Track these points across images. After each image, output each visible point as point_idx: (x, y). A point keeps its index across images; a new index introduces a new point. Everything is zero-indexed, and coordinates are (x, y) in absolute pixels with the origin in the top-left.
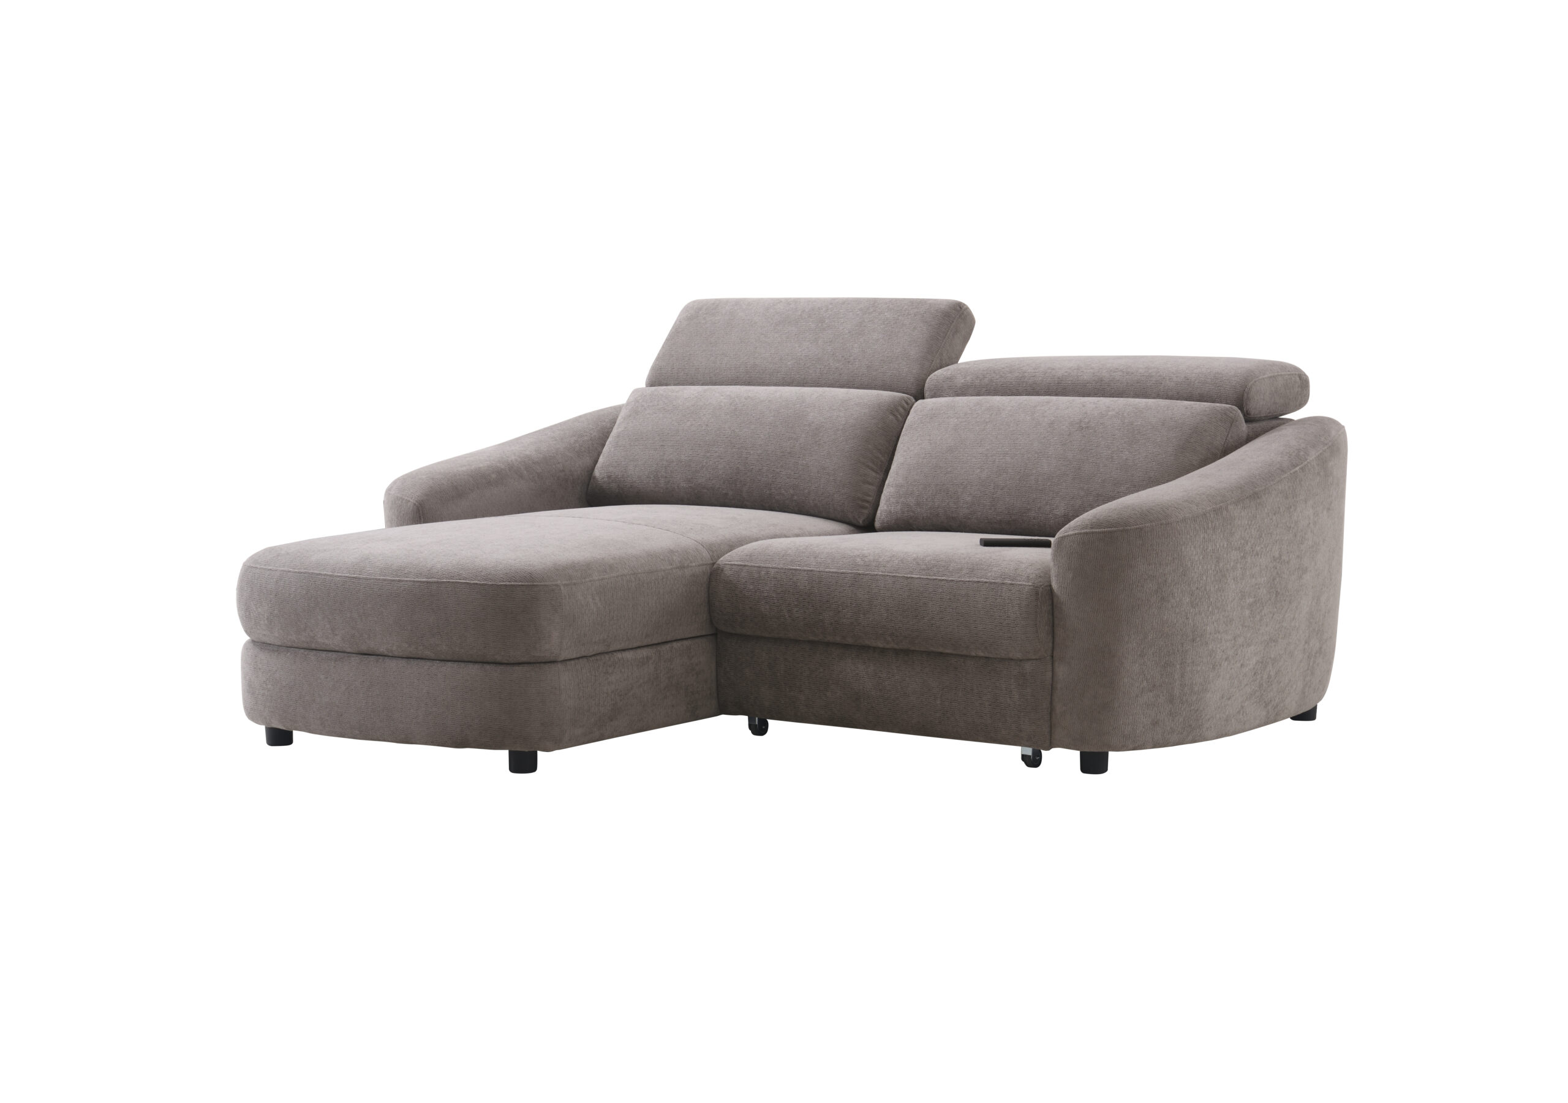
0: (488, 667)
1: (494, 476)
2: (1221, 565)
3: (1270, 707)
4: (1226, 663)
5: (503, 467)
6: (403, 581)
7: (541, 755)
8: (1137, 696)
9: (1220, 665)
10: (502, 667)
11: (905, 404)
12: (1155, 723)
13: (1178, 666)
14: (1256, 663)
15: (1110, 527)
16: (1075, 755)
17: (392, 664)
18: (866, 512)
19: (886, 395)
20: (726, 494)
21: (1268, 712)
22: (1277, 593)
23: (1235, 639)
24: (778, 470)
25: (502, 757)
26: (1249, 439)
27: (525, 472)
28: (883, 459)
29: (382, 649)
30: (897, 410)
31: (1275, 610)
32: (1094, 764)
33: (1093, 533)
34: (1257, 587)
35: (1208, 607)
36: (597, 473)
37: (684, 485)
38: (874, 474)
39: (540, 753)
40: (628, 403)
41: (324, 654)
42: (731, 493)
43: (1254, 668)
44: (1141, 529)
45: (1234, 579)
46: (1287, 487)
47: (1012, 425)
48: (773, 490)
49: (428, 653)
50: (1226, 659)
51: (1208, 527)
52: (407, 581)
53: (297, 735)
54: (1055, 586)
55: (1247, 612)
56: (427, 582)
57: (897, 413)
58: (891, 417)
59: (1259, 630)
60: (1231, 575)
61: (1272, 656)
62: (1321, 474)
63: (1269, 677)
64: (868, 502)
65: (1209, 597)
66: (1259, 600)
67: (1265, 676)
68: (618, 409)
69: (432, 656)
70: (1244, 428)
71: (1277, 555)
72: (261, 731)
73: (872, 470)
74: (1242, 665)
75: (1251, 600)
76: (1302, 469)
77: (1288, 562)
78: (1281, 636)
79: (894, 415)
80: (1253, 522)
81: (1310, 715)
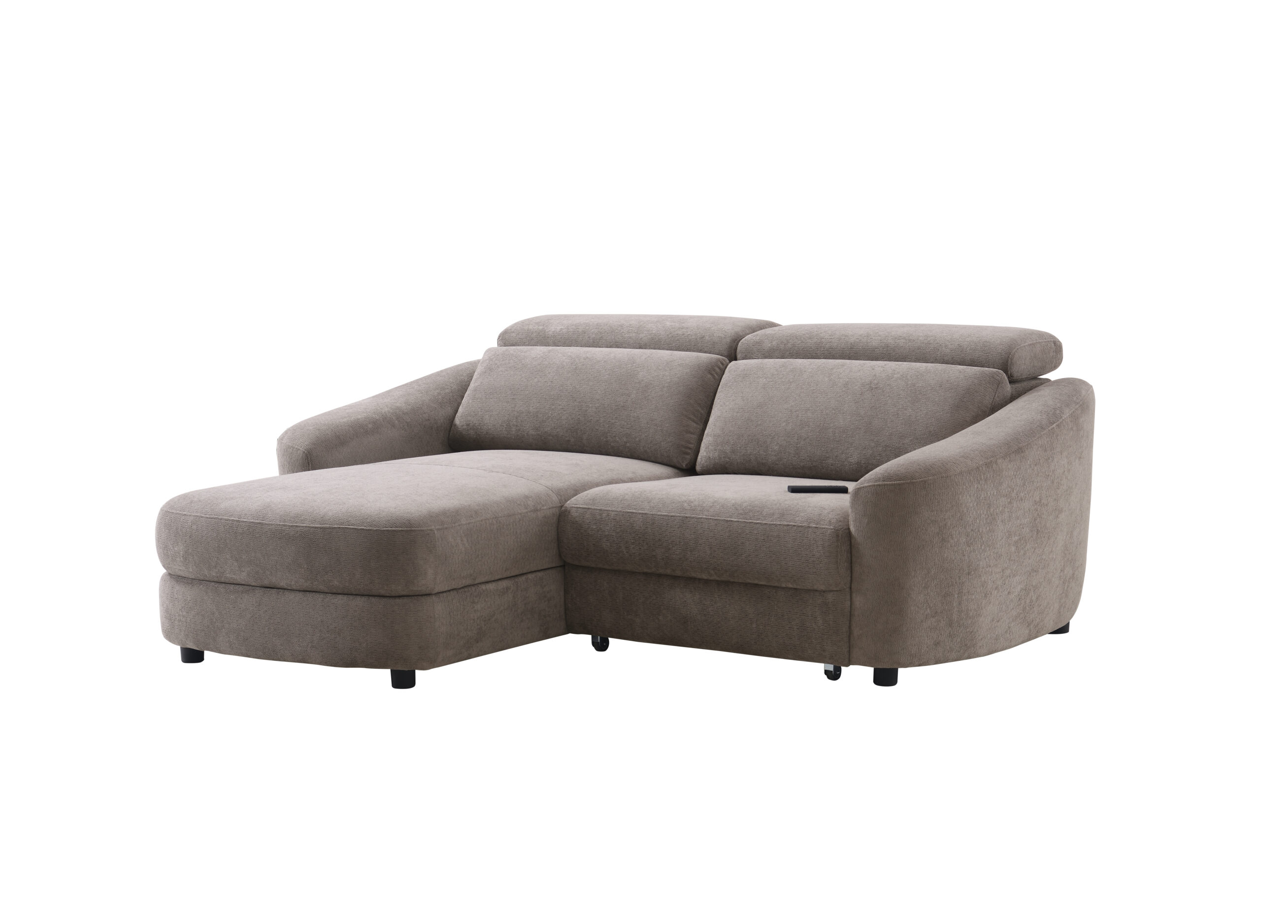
0: (373, 599)
1: (370, 426)
2: (992, 510)
3: (1032, 626)
4: (996, 591)
5: (378, 418)
6: (300, 526)
8: (922, 622)
9: (991, 594)
10: (385, 600)
11: (721, 365)
12: (937, 644)
13: (956, 596)
14: (1021, 590)
15: (899, 480)
16: (870, 671)
17: (291, 596)
18: (688, 457)
19: (704, 357)
20: (569, 441)
21: (1030, 630)
22: (1038, 532)
23: (1003, 570)
24: (613, 421)
25: (384, 675)
26: (1013, 398)
27: (397, 422)
28: (702, 412)
29: (283, 584)
30: (714, 370)
31: (1036, 545)
32: (885, 678)
33: (885, 485)
34: (1021, 526)
35: (981, 546)
36: (457, 421)
37: (532, 432)
38: (695, 425)
39: (417, 672)
40: (484, 361)
42: (572, 440)
43: (1019, 595)
44: (925, 482)
45: (1002, 521)
46: (1045, 442)
47: (812, 385)
48: (609, 438)
49: (322, 587)
50: (996, 588)
51: (981, 479)
52: (303, 527)
53: (207, 654)
54: (852, 529)
55: (1013, 549)
56: (321, 528)
57: (713, 372)
58: (709, 376)
59: (1023, 562)
60: (1000, 518)
61: (1034, 584)
62: (1074, 429)
63: (1031, 601)
64: (690, 448)
65: (982, 537)
66: (1023, 538)
67: (1028, 601)
68: (474, 365)
69: (326, 590)
70: (1008, 388)
71: (1037, 499)
72: (176, 651)
73: (693, 421)
74: (1009, 593)
75: (1017, 538)
76: (1058, 425)
77: (1047, 505)
78: (1041, 567)
79: (712, 374)
80: (1018, 473)
81: (1064, 629)
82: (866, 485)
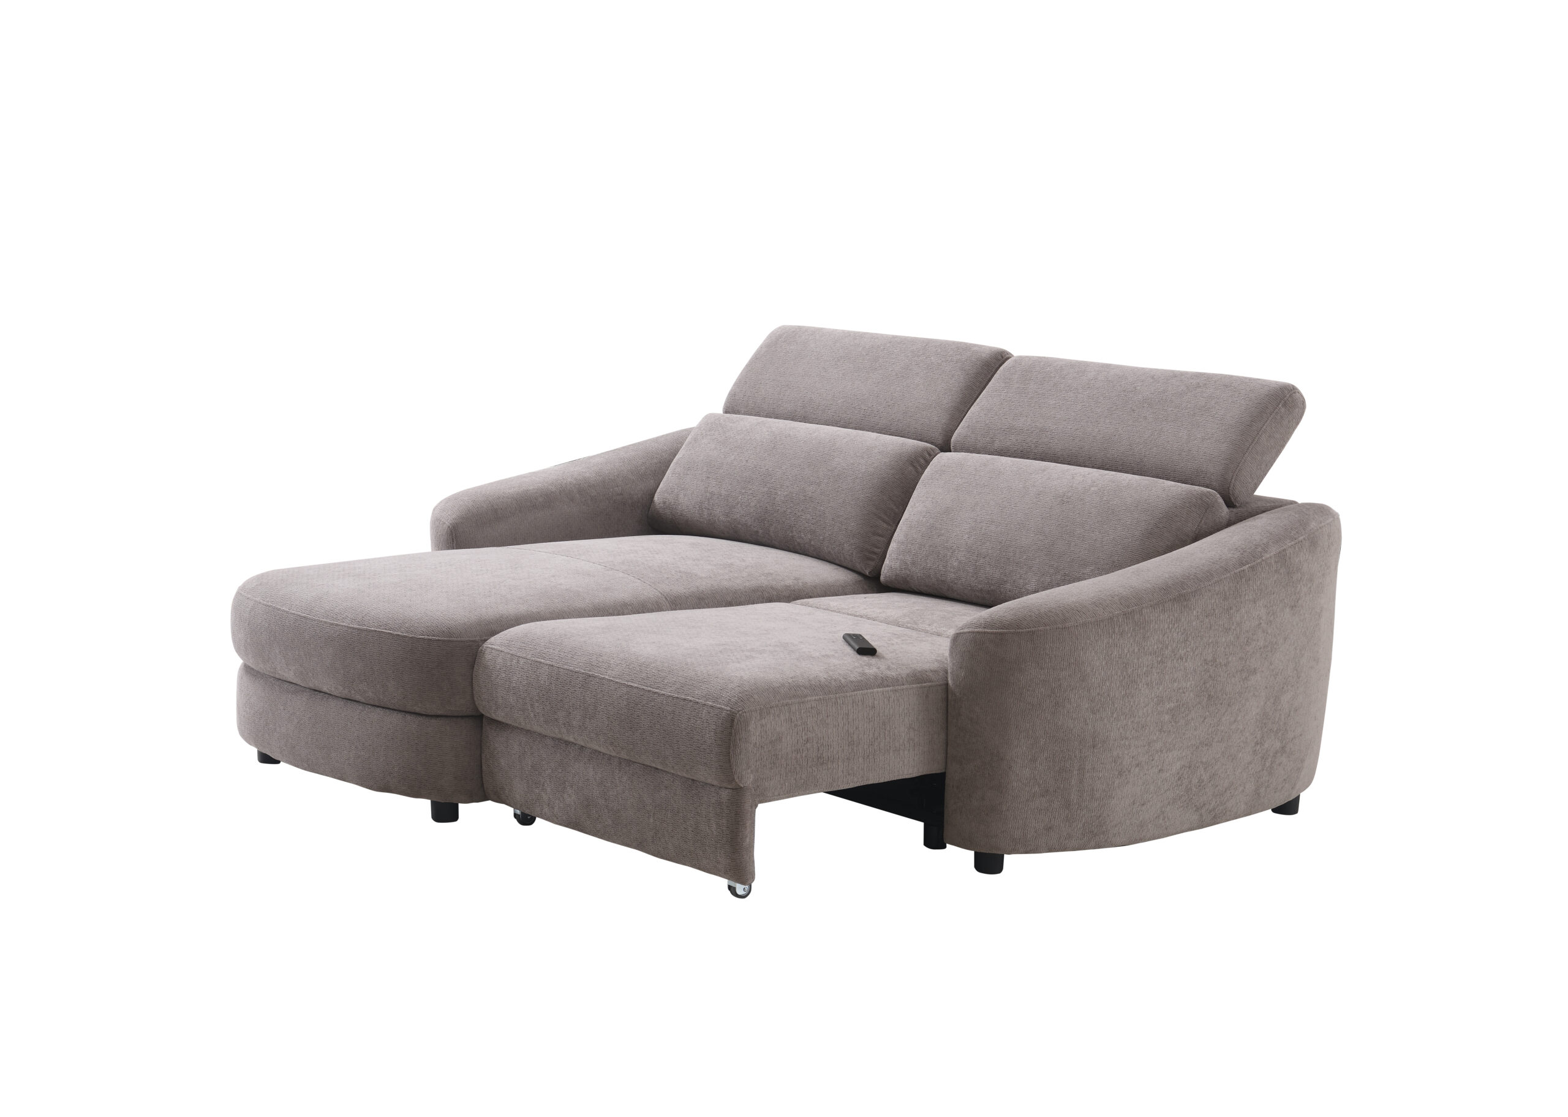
0: (409, 717)
1: (540, 499)
2: (1130, 671)
3: (1203, 811)
4: (1137, 769)
5: (554, 490)
7: (461, 806)
8: (1028, 800)
9: (1129, 771)
10: (421, 719)
11: (927, 456)
12: (1049, 829)
13: (1075, 772)
14: (1181, 768)
15: (1002, 629)
17: (333, 703)
18: (872, 563)
19: (911, 444)
20: (757, 532)
21: (1201, 815)
22: (1210, 697)
23: (1149, 744)
24: (799, 514)
25: (424, 805)
26: (1229, 524)
27: (578, 495)
28: (897, 510)
29: (325, 689)
30: (918, 462)
31: (1207, 713)
32: (989, 863)
33: (985, 633)
34: (1181, 691)
35: (1113, 713)
37: (722, 518)
38: (885, 525)
41: (286, 685)
42: (761, 531)
43: (1178, 773)
44: (1033, 633)
45: (1147, 684)
46: (1226, 588)
47: (1005, 492)
48: (795, 533)
49: (358, 697)
50: (1137, 765)
51: (1114, 632)
54: (950, 682)
55: (1167, 717)
56: (358, 629)
57: (916, 464)
58: (911, 468)
59: (1184, 734)
60: (1143, 680)
61: (1204, 760)
62: (1282, 571)
63: (1201, 781)
64: (875, 553)
65: (1113, 703)
66: (1183, 705)
67: (1195, 781)
69: (363, 700)
70: (1225, 511)
71: (1210, 658)
72: (252, 748)
73: (884, 521)
74: (1160, 771)
75: (1172, 705)
76: (1252, 568)
77: (1225, 665)
78: (1216, 740)
79: (914, 466)
80: (1176, 625)
81: (1289, 808)
82: (966, 630)
